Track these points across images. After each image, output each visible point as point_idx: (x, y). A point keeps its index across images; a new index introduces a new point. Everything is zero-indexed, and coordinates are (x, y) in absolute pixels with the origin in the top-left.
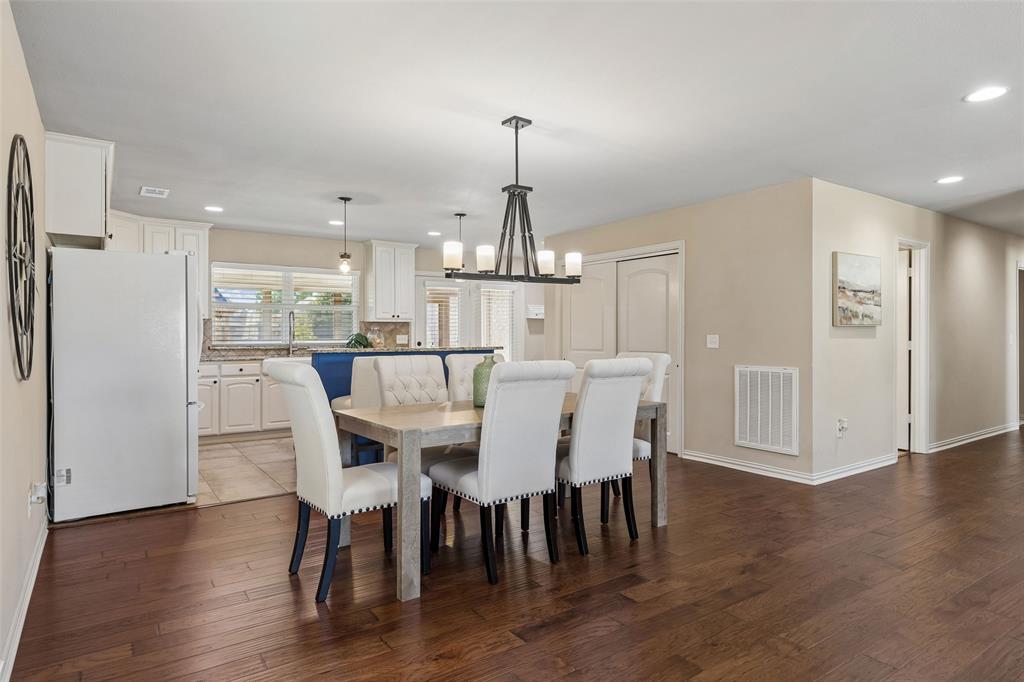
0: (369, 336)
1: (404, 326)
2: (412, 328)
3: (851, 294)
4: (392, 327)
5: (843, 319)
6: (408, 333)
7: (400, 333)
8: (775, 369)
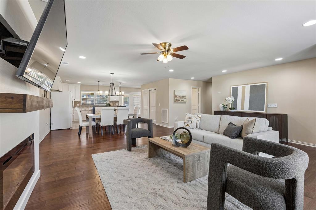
0: (110, 104)
1: (118, 102)
2: (119, 102)
3: (178, 97)
4: (115, 102)
5: (176, 101)
6: (118, 103)
7: (117, 103)
8: (165, 109)
